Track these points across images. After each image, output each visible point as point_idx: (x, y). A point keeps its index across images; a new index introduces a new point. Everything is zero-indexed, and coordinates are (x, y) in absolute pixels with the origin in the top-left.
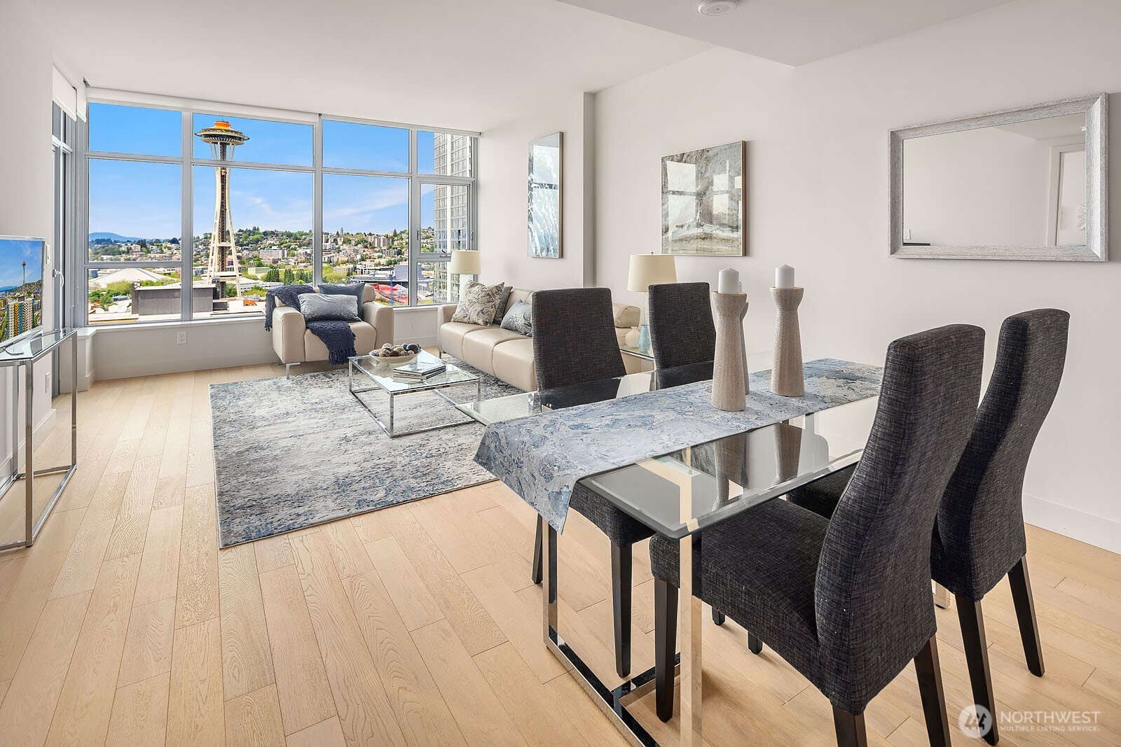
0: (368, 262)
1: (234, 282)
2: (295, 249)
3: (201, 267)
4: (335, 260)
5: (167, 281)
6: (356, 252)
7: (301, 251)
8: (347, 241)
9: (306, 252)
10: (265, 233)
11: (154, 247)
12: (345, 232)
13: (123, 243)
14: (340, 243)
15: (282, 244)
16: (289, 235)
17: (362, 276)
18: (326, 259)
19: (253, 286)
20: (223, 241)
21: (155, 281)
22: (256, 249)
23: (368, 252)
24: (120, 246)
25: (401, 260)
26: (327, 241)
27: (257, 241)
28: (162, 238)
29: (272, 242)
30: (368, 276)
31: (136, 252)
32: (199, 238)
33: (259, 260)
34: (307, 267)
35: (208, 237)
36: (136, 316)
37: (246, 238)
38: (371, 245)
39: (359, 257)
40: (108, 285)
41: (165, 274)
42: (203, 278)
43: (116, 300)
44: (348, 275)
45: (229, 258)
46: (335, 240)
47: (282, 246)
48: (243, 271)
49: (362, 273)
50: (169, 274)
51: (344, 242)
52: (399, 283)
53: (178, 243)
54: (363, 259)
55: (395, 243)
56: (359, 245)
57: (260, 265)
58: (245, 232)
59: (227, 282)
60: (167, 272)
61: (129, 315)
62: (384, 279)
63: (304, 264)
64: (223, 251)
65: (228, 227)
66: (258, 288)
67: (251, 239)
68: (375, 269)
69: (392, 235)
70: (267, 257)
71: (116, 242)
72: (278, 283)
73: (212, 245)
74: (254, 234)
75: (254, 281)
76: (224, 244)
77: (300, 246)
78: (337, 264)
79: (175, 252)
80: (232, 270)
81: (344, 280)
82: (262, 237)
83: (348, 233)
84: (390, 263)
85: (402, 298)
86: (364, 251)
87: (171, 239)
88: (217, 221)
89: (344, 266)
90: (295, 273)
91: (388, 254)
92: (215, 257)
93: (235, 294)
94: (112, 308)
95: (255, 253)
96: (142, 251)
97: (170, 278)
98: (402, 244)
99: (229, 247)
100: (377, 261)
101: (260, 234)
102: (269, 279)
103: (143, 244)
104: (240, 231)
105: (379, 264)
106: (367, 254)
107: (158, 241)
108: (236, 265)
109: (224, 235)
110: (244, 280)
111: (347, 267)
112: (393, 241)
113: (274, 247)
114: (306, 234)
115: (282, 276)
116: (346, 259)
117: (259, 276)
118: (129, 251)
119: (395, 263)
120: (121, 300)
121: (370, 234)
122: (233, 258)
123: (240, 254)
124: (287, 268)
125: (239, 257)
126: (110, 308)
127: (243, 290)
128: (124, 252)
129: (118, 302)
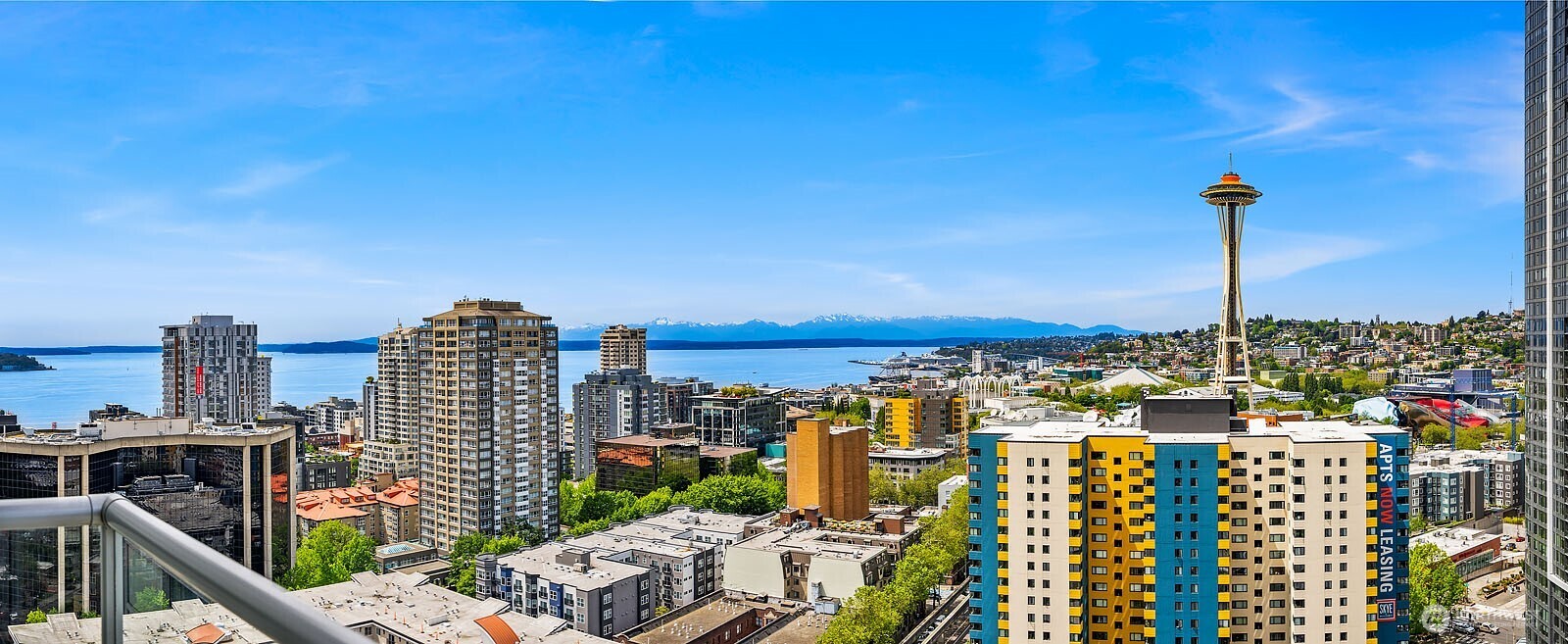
0: (1414, 366)
1: (1245, 390)
2: (1317, 346)
3: (1206, 369)
4: (1370, 361)
5: (1170, 386)
6: (1397, 348)
7: (1325, 348)
8: (1385, 335)
9: (1331, 350)
10: (1280, 324)
11: (1157, 343)
12: (1382, 320)
13: (1126, 337)
14: (1376, 337)
15: (1301, 338)
16: (1309, 325)
17: (1407, 385)
18: (1358, 359)
19: (1267, 396)
20: (1232, 335)
21: (1157, 385)
22: (1269, 346)
23: (1414, 350)
24: (1123, 342)
25: (1461, 362)
26: (1358, 335)
27: (1271, 334)
28: (1165, 332)
29: (1289, 336)
30: (1414, 385)
31: (1138, 349)
32: (1203, 330)
33: (1273, 360)
34: (1333, 370)
35: (1214, 328)
36: (1145, 433)
37: (1257, 330)
38: (1417, 340)
39: (1401, 357)
40: (1113, 389)
41: (1168, 377)
42: (1210, 384)
43: (1120, 407)
44: (1389, 383)
45: (1239, 356)
46: (1369, 333)
47: (1301, 341)
48: (1255, 374)
49: (1406, 382)
50: (1173, 377)
51: (1381, 336)
52: (1460, 397)
53: (1182, 338)
54: (1407, 361)
55: (1453, 337)
56: (1402, 341)
57: (1274, 367)
58: (1256, 322)
59: (1239, 390)
60: (1170, 374)
61: (1136, 431)
62: (1438, 390)
63: (1329, 367)
64: (1233, 348)
65: (1238, 315)
66: (1273, 399)
67: (1265, 331)
68: (1425, 376)
69: (1447, 324)
70: (1283, 358)
71: (1118, 336)
72: (1297, 394)
73: (1220, 340)
74: (1267, 324)
75: (1268, 390)
76: (1234, 339)
77: (1323, 342)
78: (1373, 367)
79: (1178, 348)
80: (1243, 373)
81: (1382, 390)
82: (1275, 329)
83: (1386, 323)
84: (1444, 366)
85: (1465, 420)
86: (1409, 349)
87: (1173, 332)
88: (1226, 308)
89: (1381, 371)
90: (1318, 378)
91: (1443, 353)
92: (1223, 356)
93: (1247, 406)
94: (1118, 419)
95: (1269, 350)
96: (1144, 348)
97: (1174, 383)
98: (1462, 338)
99: (1238, 343)
100: (1426, 363)
101: (1273, 324)
102: (1285, 387)
103: (1144, 338)
104: (1250, 320)
105: (1430, 368)
106: (1413, 354)
107: (1160, 335)
108: (1247, 367)
109: (1233, 326)
110: (1257, 388)
111: (1386, 372)
112: (1449, 334)
113: (1293, 343)
114: (1331, 324)
115: (1302, 384)
116: (1384, 360)
117: (1274, 382)
118: (1131, 348)
119: (1453, 367)
120: (1126, 408)
121: (1416, 324)
122: (1243, 356)
123: (1251, 352)
124: (1309, 372)
125: (1250, 357)
126: (1116, 418)
127: (1256, 402)
128: (1126, 349)
129: (1123, 411)
